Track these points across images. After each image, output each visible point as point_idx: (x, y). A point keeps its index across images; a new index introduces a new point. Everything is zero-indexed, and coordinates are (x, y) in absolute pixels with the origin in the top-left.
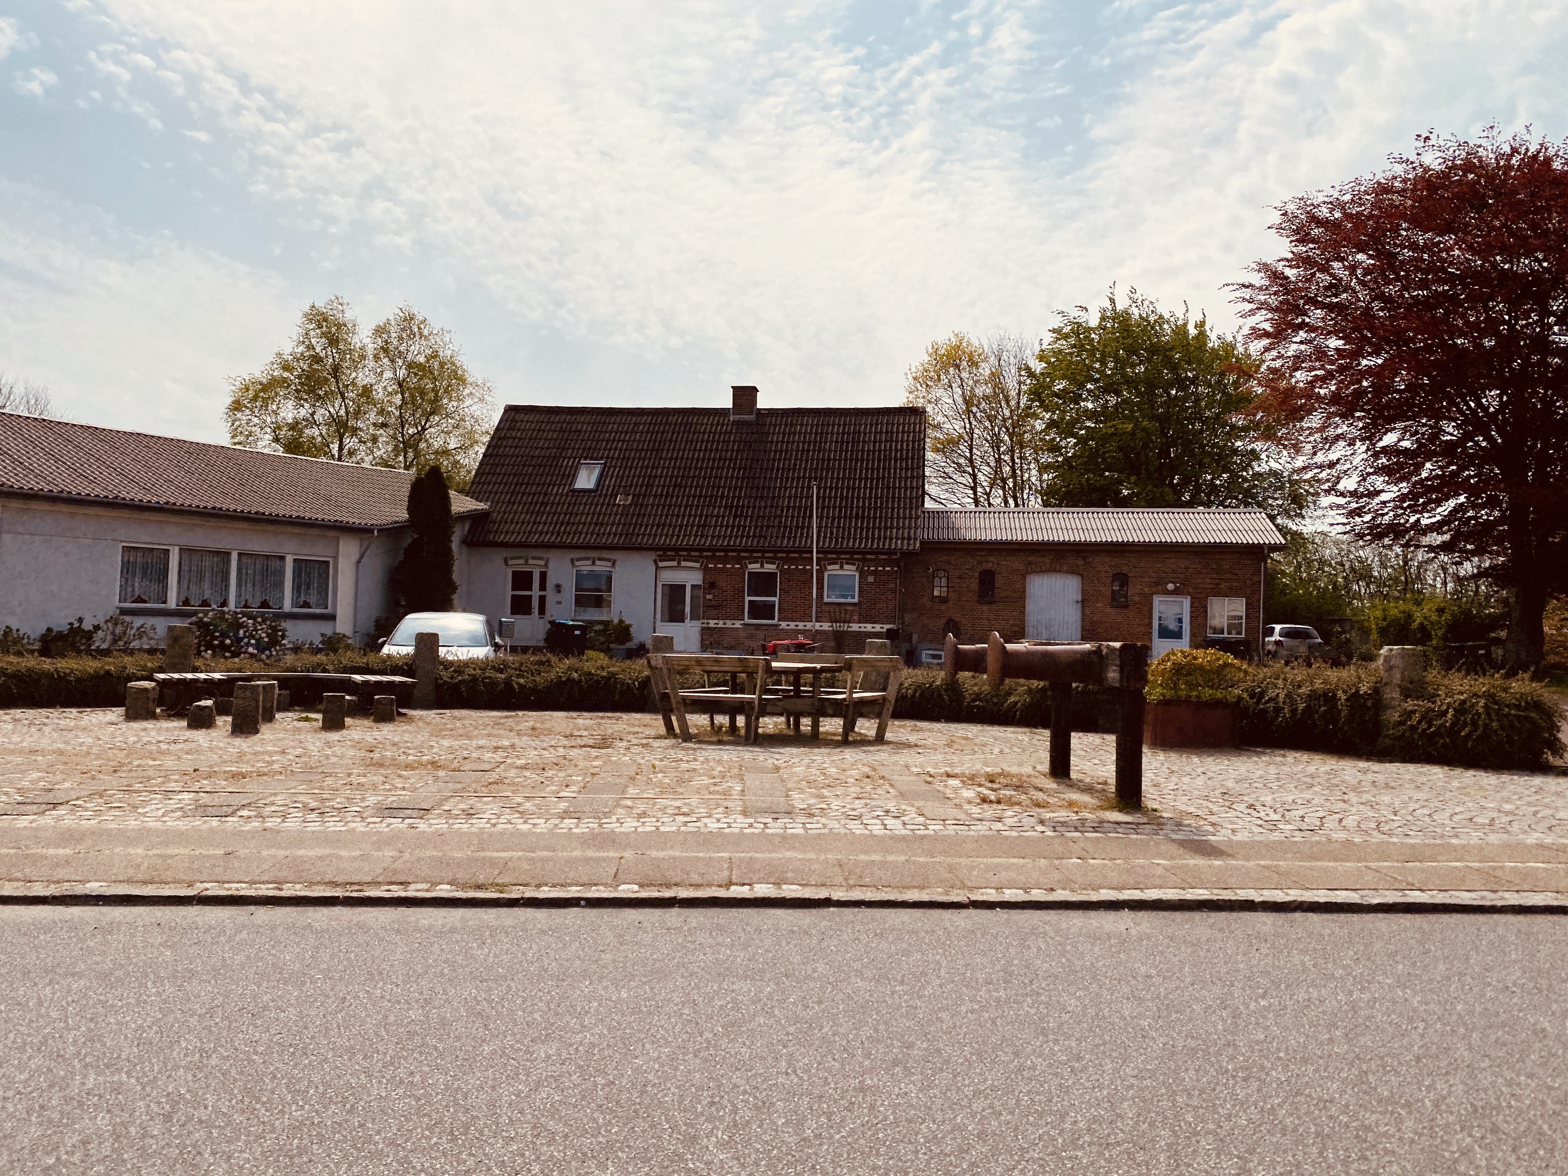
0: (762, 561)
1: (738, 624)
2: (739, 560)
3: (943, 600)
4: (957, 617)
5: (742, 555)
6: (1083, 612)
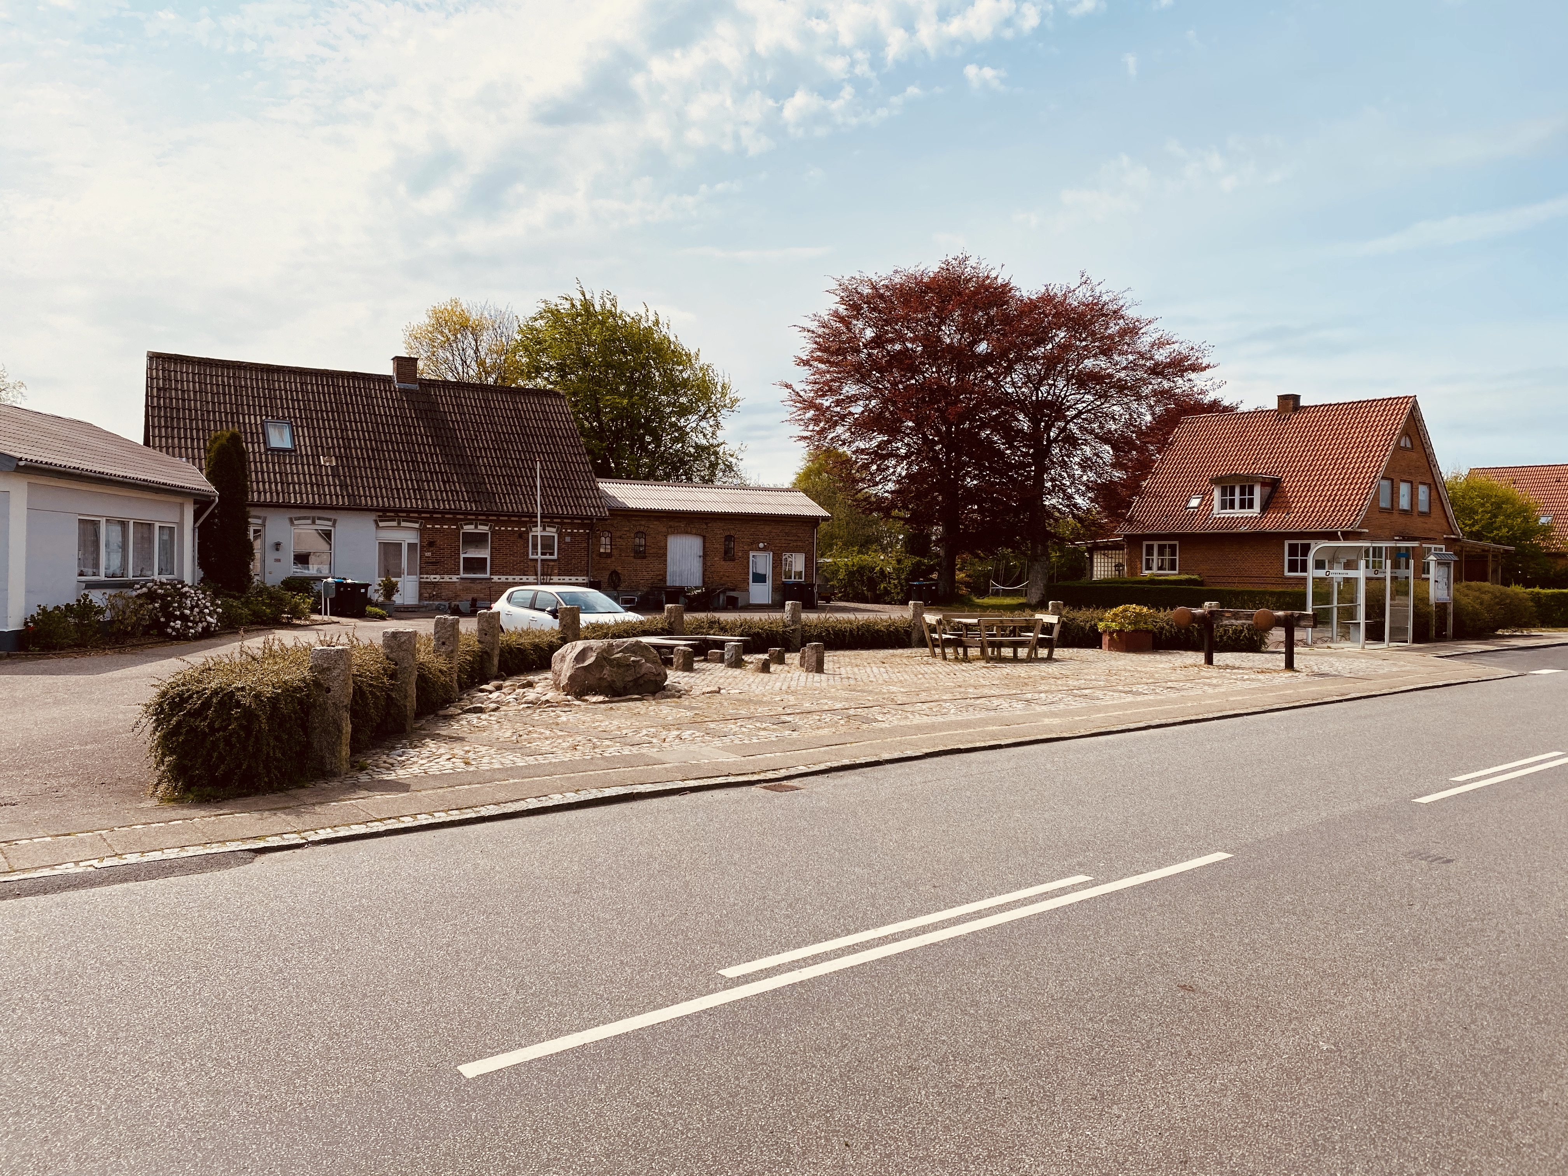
0: (476, 522)
1: (455, 578)
2: (455, 521)
3: (609, 555)
4: (619, 569)
5: (457, 517)
6: (704, 564)
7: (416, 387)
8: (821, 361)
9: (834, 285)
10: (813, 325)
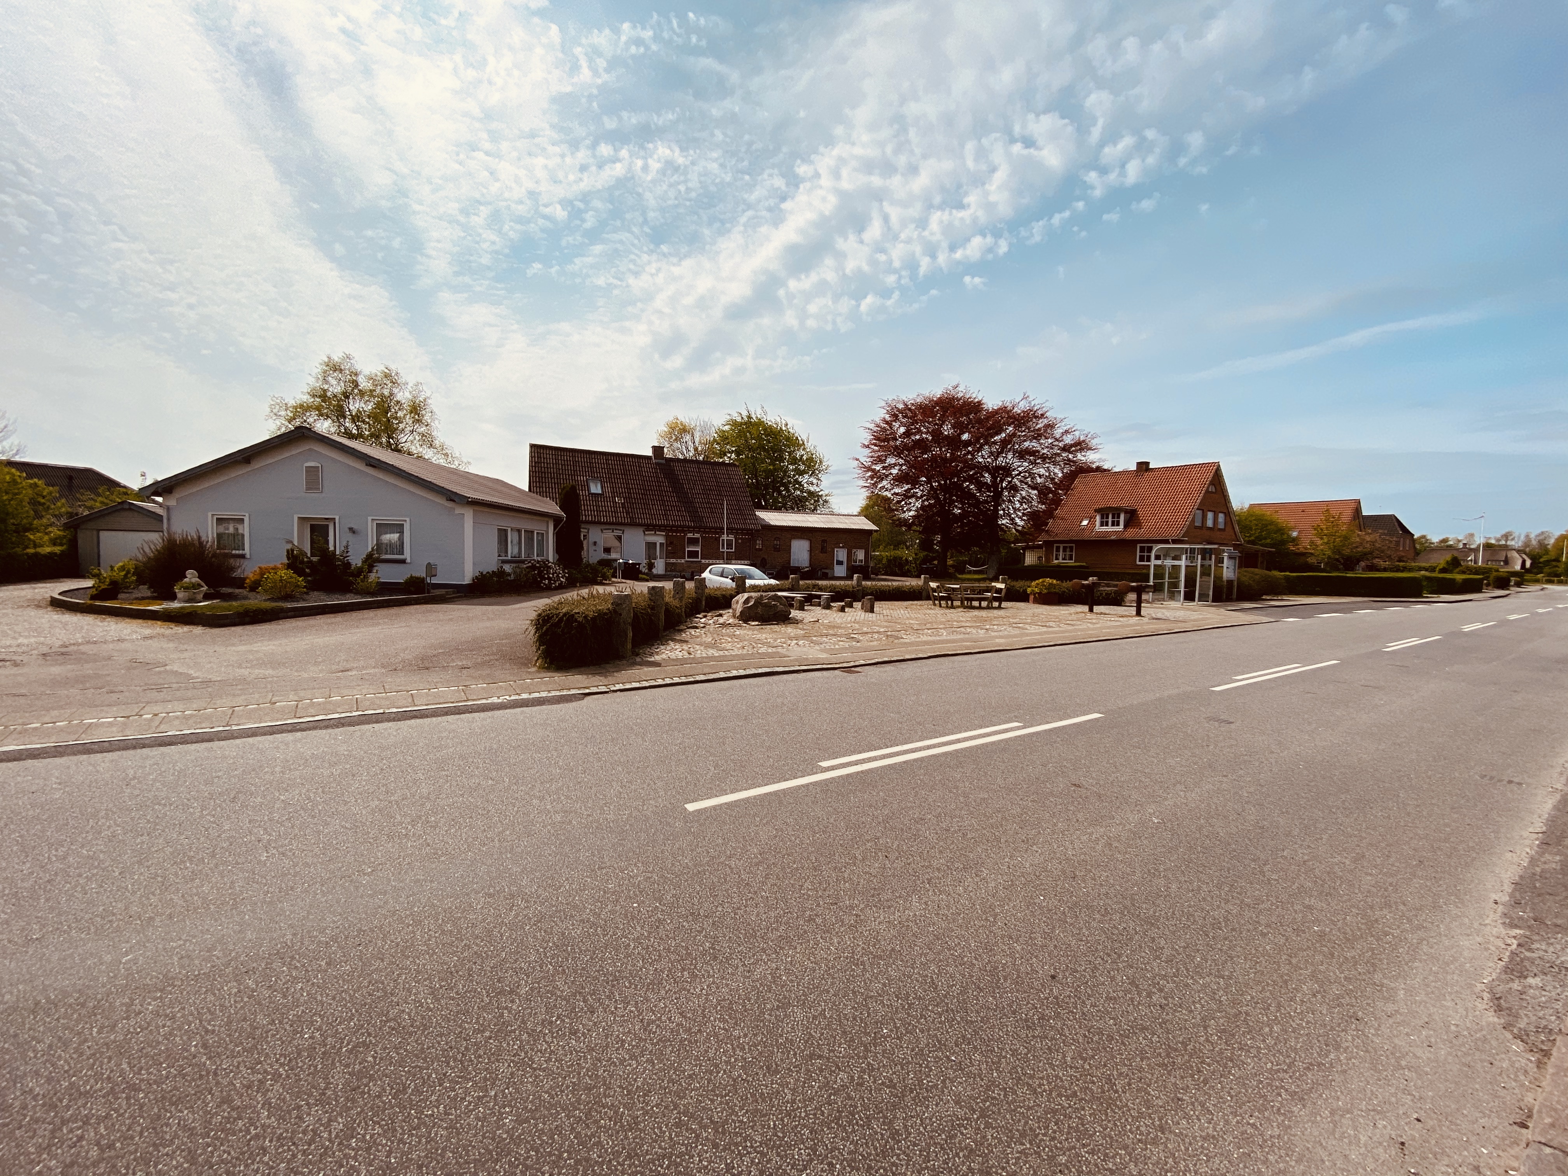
0: (694, 532)
1: (683, 561)
2: (683, 531)
3: (760, 550)
4: (766, 557)
5: (685, 529)
6: (810, 554)
7: (663, 462)
8: (875, 445)
9: (883, 404)
10: (872, 426)
